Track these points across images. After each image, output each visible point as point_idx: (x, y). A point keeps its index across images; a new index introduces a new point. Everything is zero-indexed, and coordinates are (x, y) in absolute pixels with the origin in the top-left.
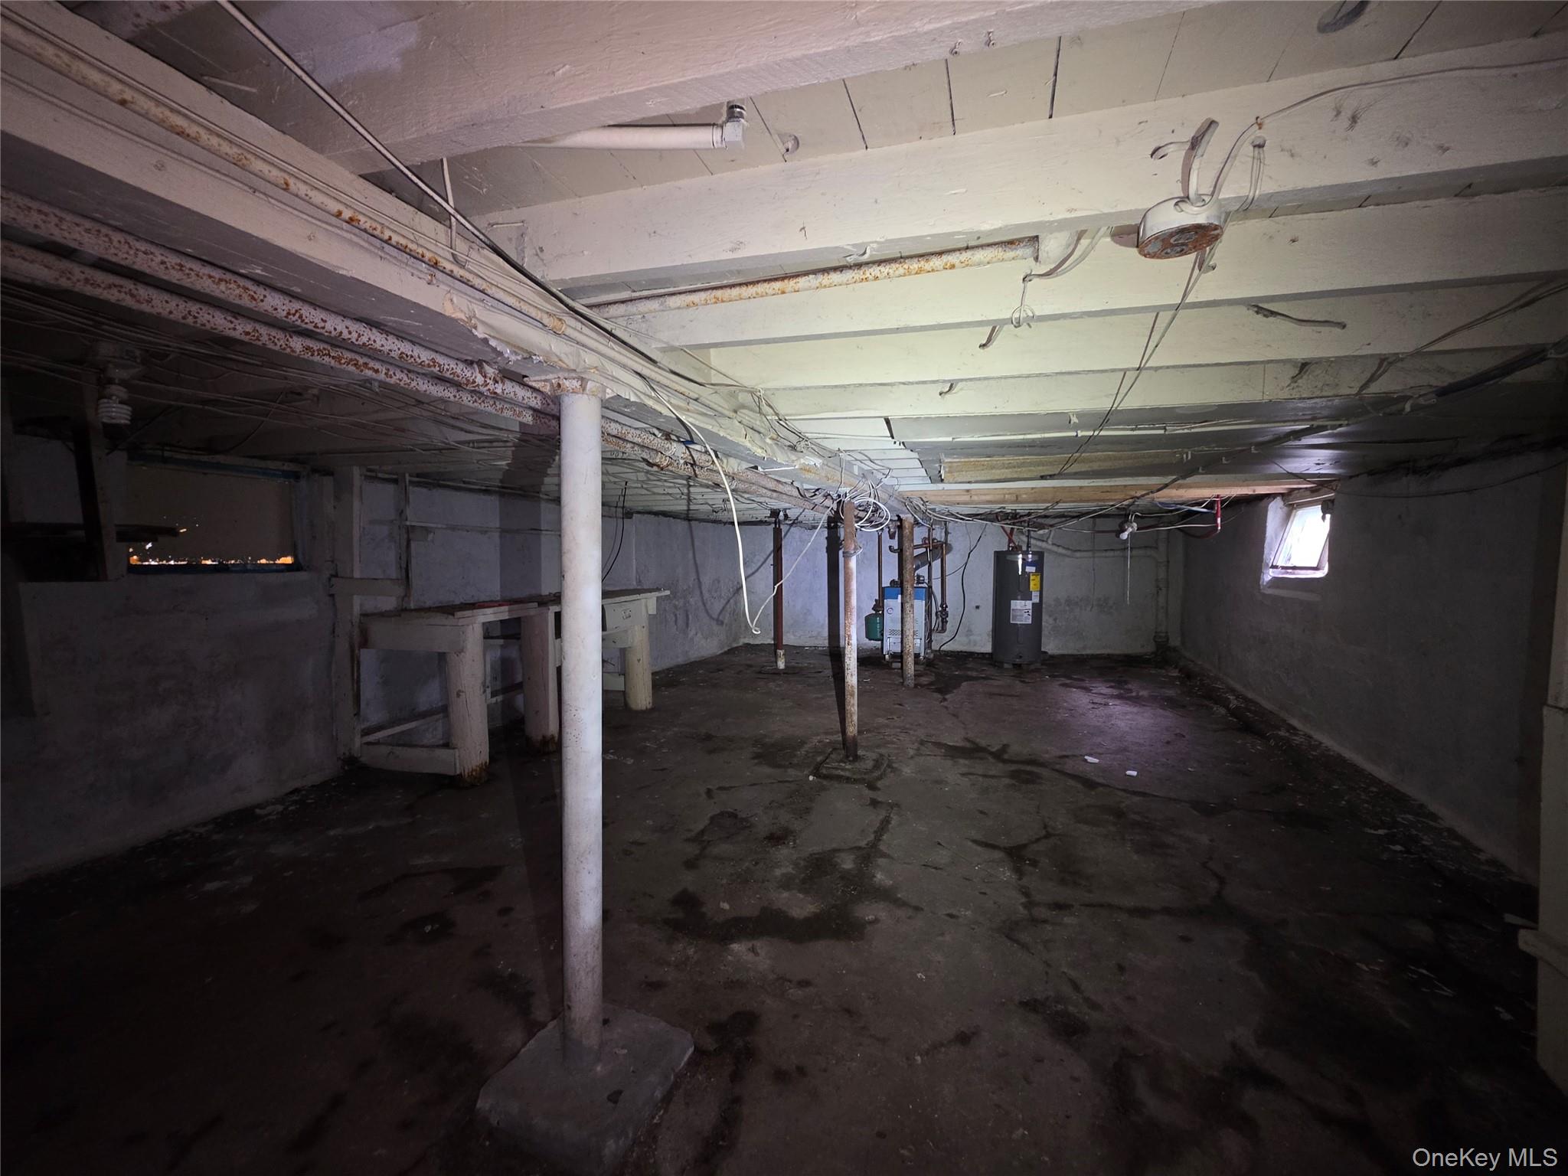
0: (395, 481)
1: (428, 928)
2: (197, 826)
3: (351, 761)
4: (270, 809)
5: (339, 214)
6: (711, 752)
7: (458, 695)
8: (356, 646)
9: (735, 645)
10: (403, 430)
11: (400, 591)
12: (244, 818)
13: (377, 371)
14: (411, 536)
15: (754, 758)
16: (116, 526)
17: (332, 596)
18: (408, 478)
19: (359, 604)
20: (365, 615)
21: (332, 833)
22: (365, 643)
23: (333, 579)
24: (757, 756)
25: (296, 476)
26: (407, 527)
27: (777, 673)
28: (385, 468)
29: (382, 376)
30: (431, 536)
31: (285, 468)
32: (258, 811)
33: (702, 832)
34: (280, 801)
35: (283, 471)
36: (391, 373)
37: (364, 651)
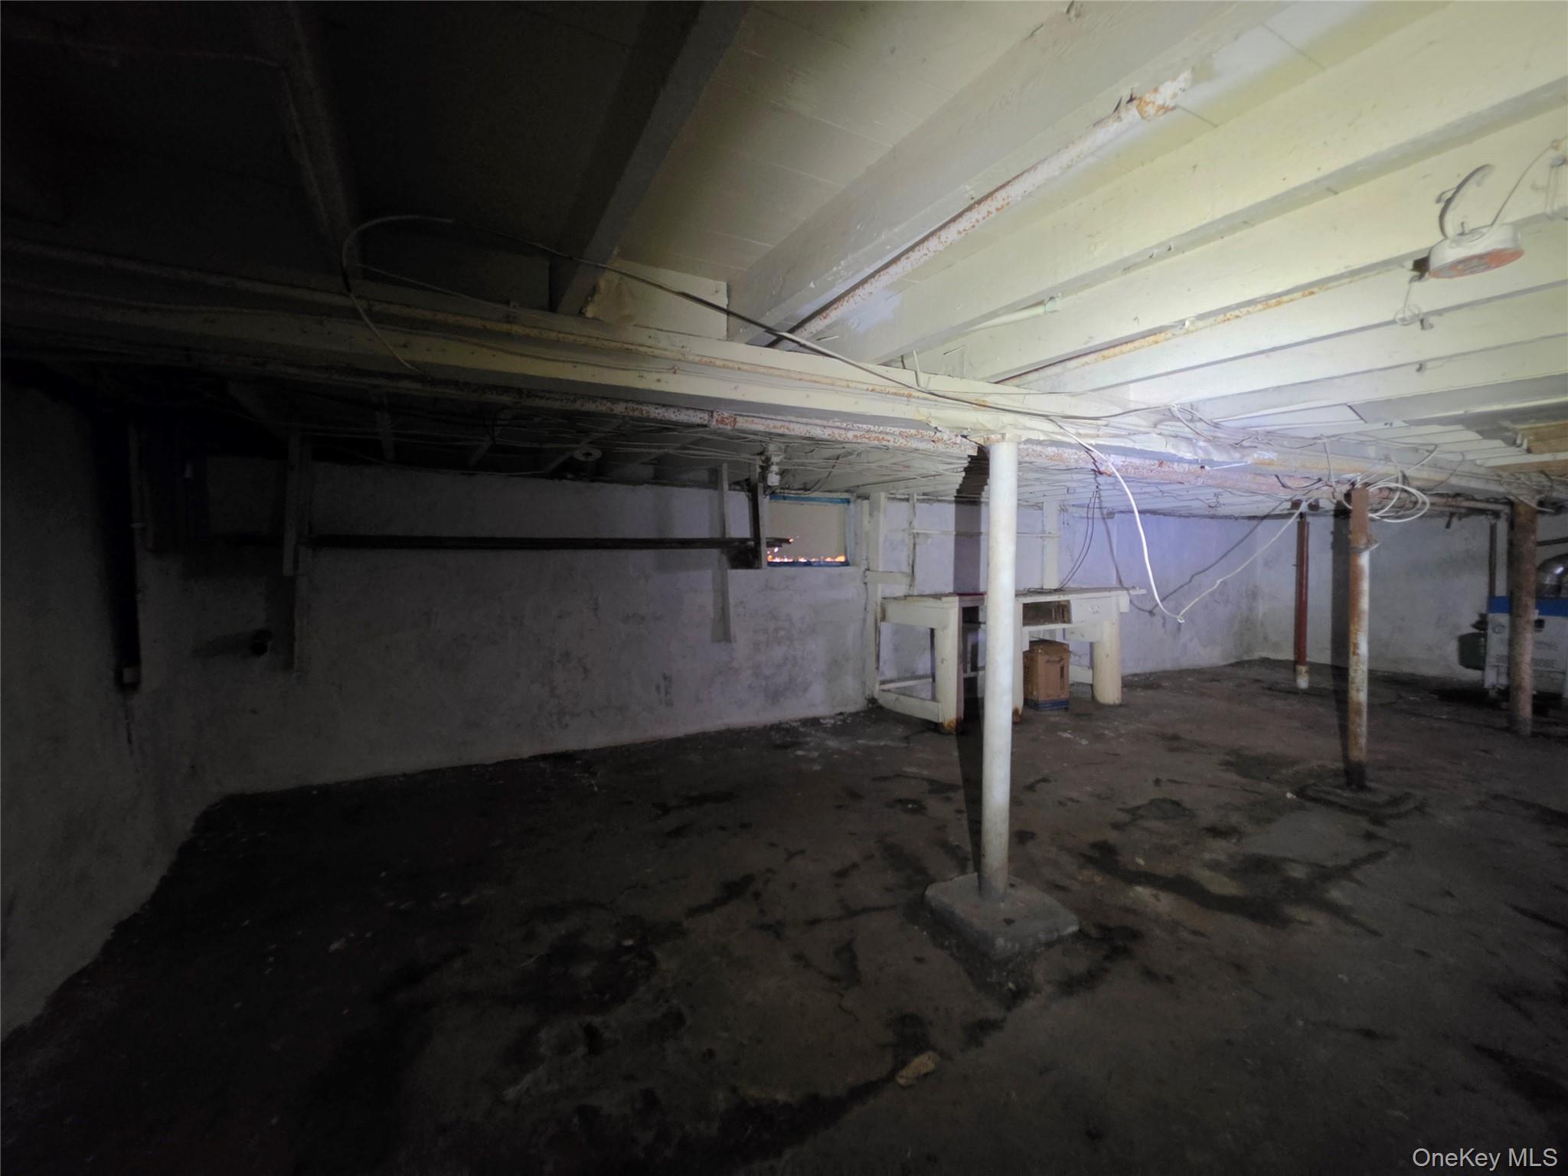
0: (907, 500)
1: (910, 806)
2: (792, 721)
3: (872, 701)
4: (827, 721)
5: (867, 390)
6: (1172, 750)
7: (942, 662)
8: (879, 620)
9: (1246, 658)
10: (908, 467)
11: (907, 580)
12: (814, 722)
13: (889, 441)
14: (917, 540)
15: (1220, 764)
16: (767, 538)
17: (865, 583)
18: (916, 497)
19: (881, 590)
20: (884, 598)
21: (860, 742)
22: (883, 619)
23: (867, 573)
24: (1228, 764)
25: (848, 501)
26: (914, 534)
27: (1295, 692)
28: (900, 492)
29: (892, 443)
30: (929, 541)
31: (842, 497)
32: (821, 721)
33: (1139, 808)
34: (831, 717)
35: (841, 499)
36: (896, 441)
37: (883, 623)
